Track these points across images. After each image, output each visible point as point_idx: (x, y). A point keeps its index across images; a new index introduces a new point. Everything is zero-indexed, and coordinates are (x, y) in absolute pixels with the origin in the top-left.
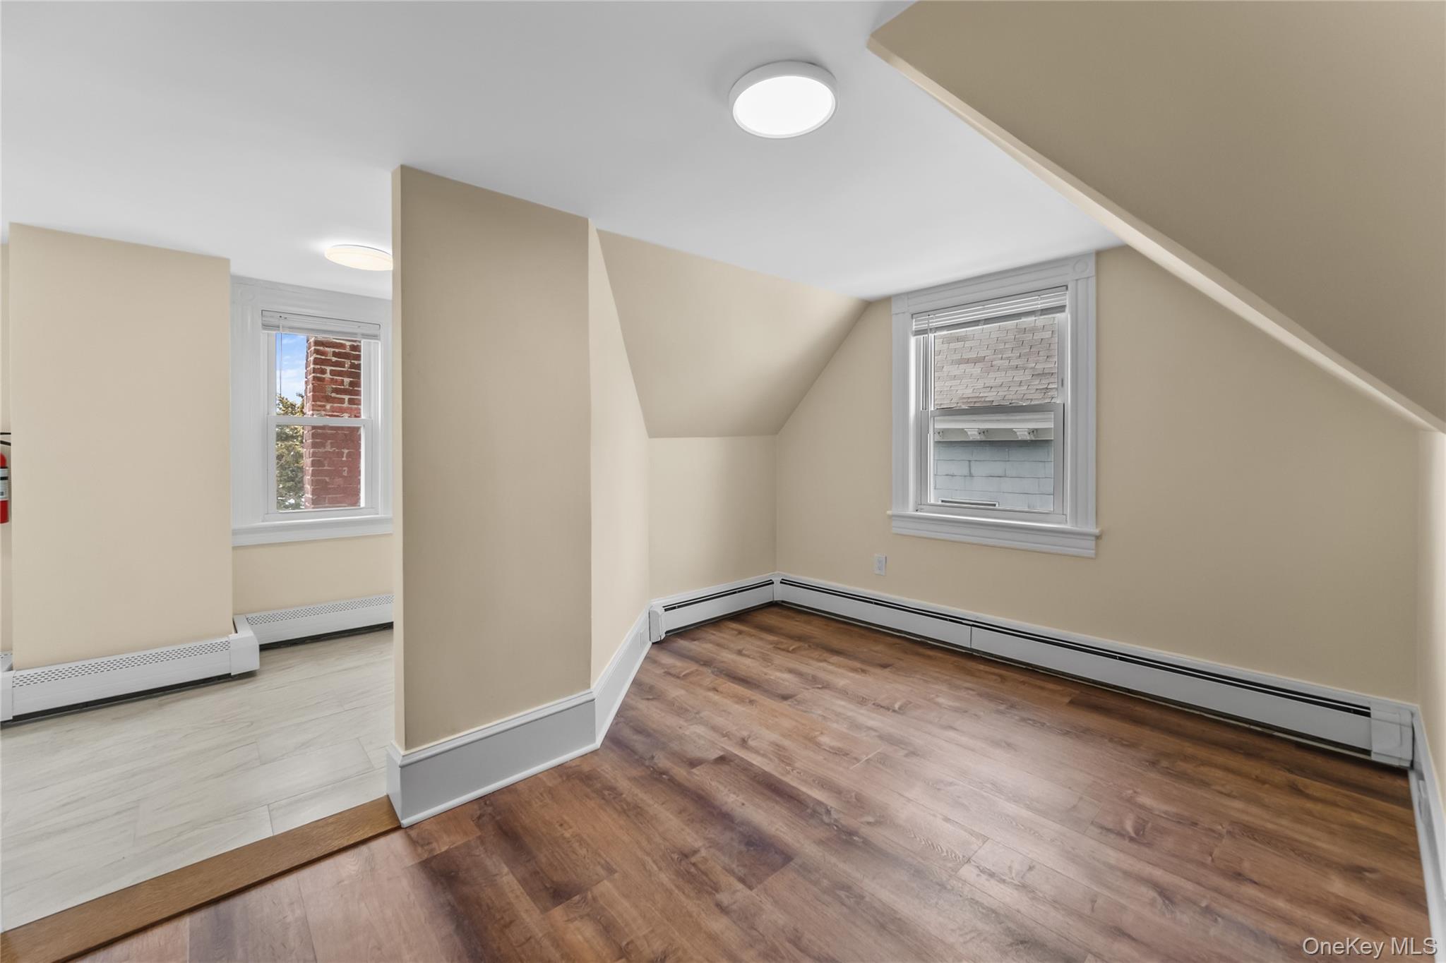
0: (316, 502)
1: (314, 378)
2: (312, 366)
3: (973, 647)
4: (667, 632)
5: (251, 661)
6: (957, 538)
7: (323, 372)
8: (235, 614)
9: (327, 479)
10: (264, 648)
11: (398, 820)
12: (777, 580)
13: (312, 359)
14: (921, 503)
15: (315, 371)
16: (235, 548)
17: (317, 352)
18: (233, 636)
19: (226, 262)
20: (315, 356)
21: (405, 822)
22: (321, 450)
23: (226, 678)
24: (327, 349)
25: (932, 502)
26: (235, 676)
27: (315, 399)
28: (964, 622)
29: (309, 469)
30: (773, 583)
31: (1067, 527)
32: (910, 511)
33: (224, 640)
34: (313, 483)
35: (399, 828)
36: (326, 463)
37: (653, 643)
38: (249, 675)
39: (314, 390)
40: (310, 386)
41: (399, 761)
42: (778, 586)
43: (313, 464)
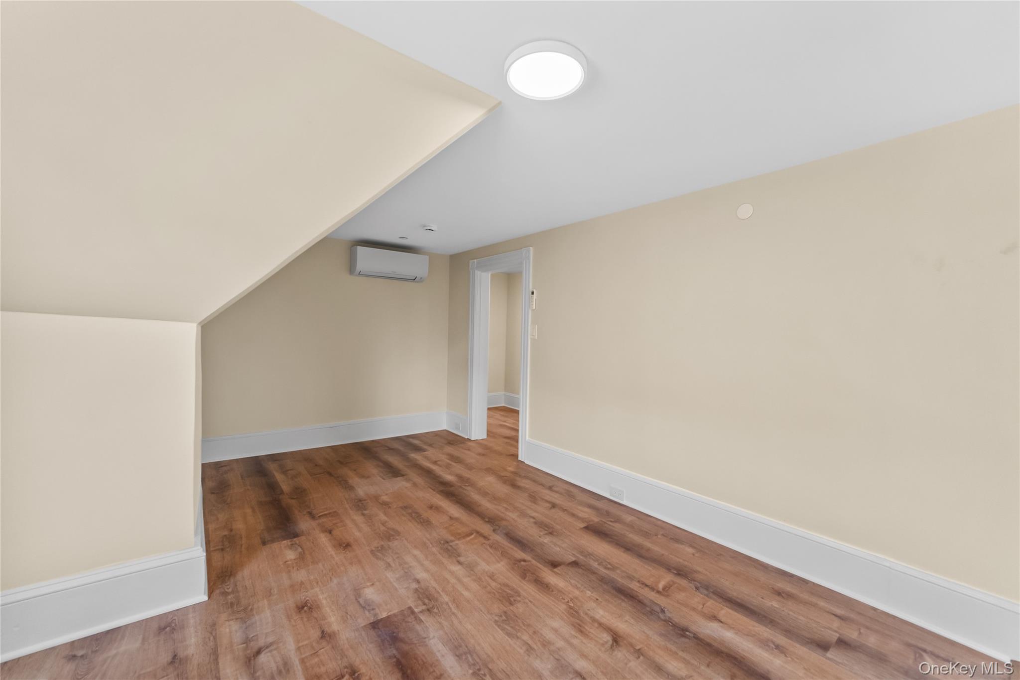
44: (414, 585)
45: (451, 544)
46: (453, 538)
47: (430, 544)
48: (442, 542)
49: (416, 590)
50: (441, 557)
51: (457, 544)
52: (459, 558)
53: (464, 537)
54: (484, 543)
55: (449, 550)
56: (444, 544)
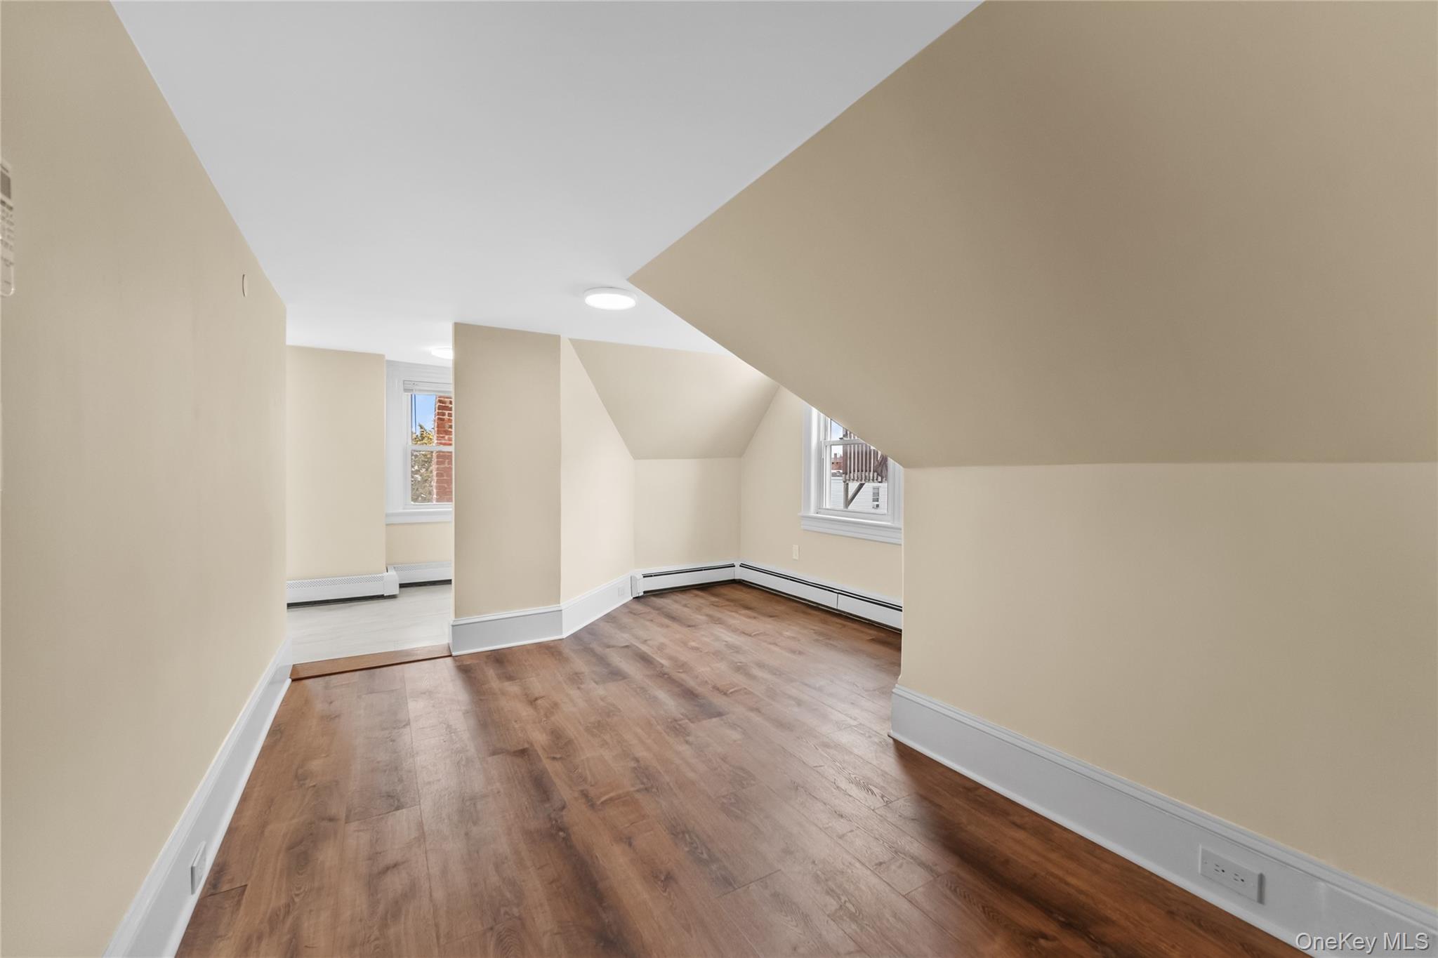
0: (438, 500)
1: (439, 419)
2: (437, 411)
3: (839, 608)
4: (645, 592)
5: (395, 590)
6: (821, 530)
7: (444, 414)
8: (386, 564)
9: (446, 486)
10: (402, 586)
11: (450, 652)
12: (737, 564)
13: (437, 406)
14: (819, 508)
15: (439, 414)
16: (387, 525)
17: (440, 401)
18: (386, 574)
19: (382, 356)
20: (439, 404)
21: (454, 654)
22: (442, 466)
23: (381, 597)
24: (446, 399)
25: (828, 507)
26: (386, 596)
27: (439, 432)
28: (838, 591)
29: (435, 478)
30: (734, 566)
31: (889, 524)
32: (812, 513)
33: (381, 575)
34: (437, 488)
35: (451, 656)
36: (445, 474)
37: (634, 598)
38: (393, 597)
39: (438, 427)
40: (436, 424)
41: (452, 623)
42: (737, 568)
43: (438, 475)
44: (690, 739)
45: (642, 786)
46: (638, 796)
47: (672, 786)
48: (654, 790)
49: (688, 735)
50: (659, 768)
51: (633, 786)
52: (635, 765)
53: (619, 797)
54: (592, 786)
55: (646, 778)
56: (652, 787)
